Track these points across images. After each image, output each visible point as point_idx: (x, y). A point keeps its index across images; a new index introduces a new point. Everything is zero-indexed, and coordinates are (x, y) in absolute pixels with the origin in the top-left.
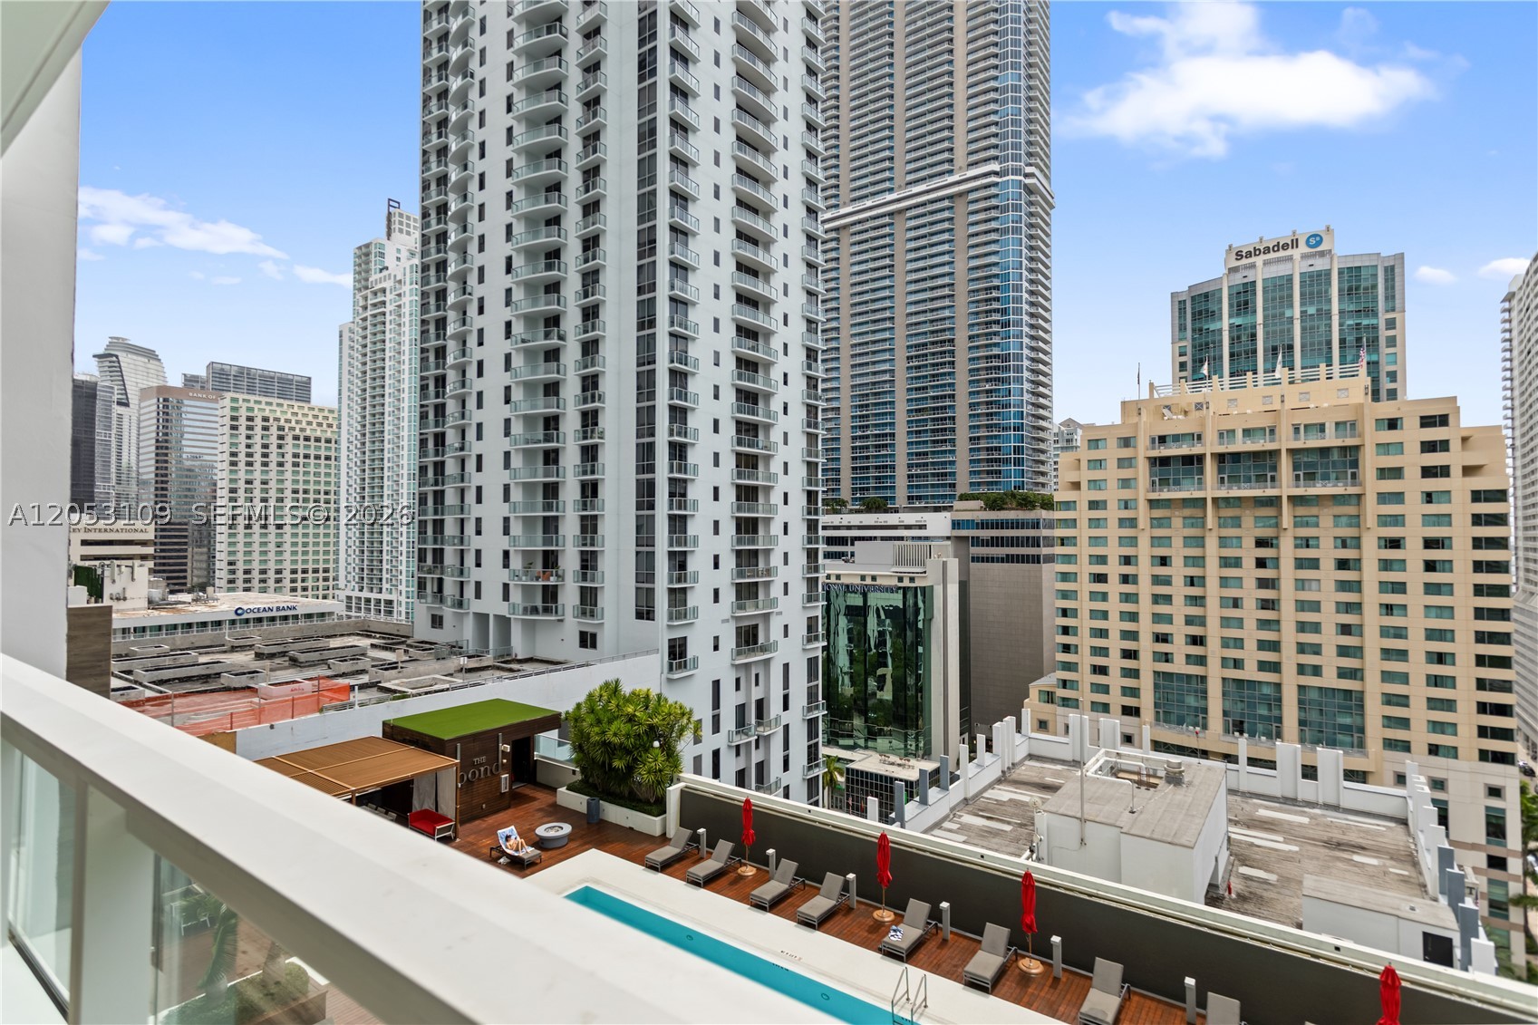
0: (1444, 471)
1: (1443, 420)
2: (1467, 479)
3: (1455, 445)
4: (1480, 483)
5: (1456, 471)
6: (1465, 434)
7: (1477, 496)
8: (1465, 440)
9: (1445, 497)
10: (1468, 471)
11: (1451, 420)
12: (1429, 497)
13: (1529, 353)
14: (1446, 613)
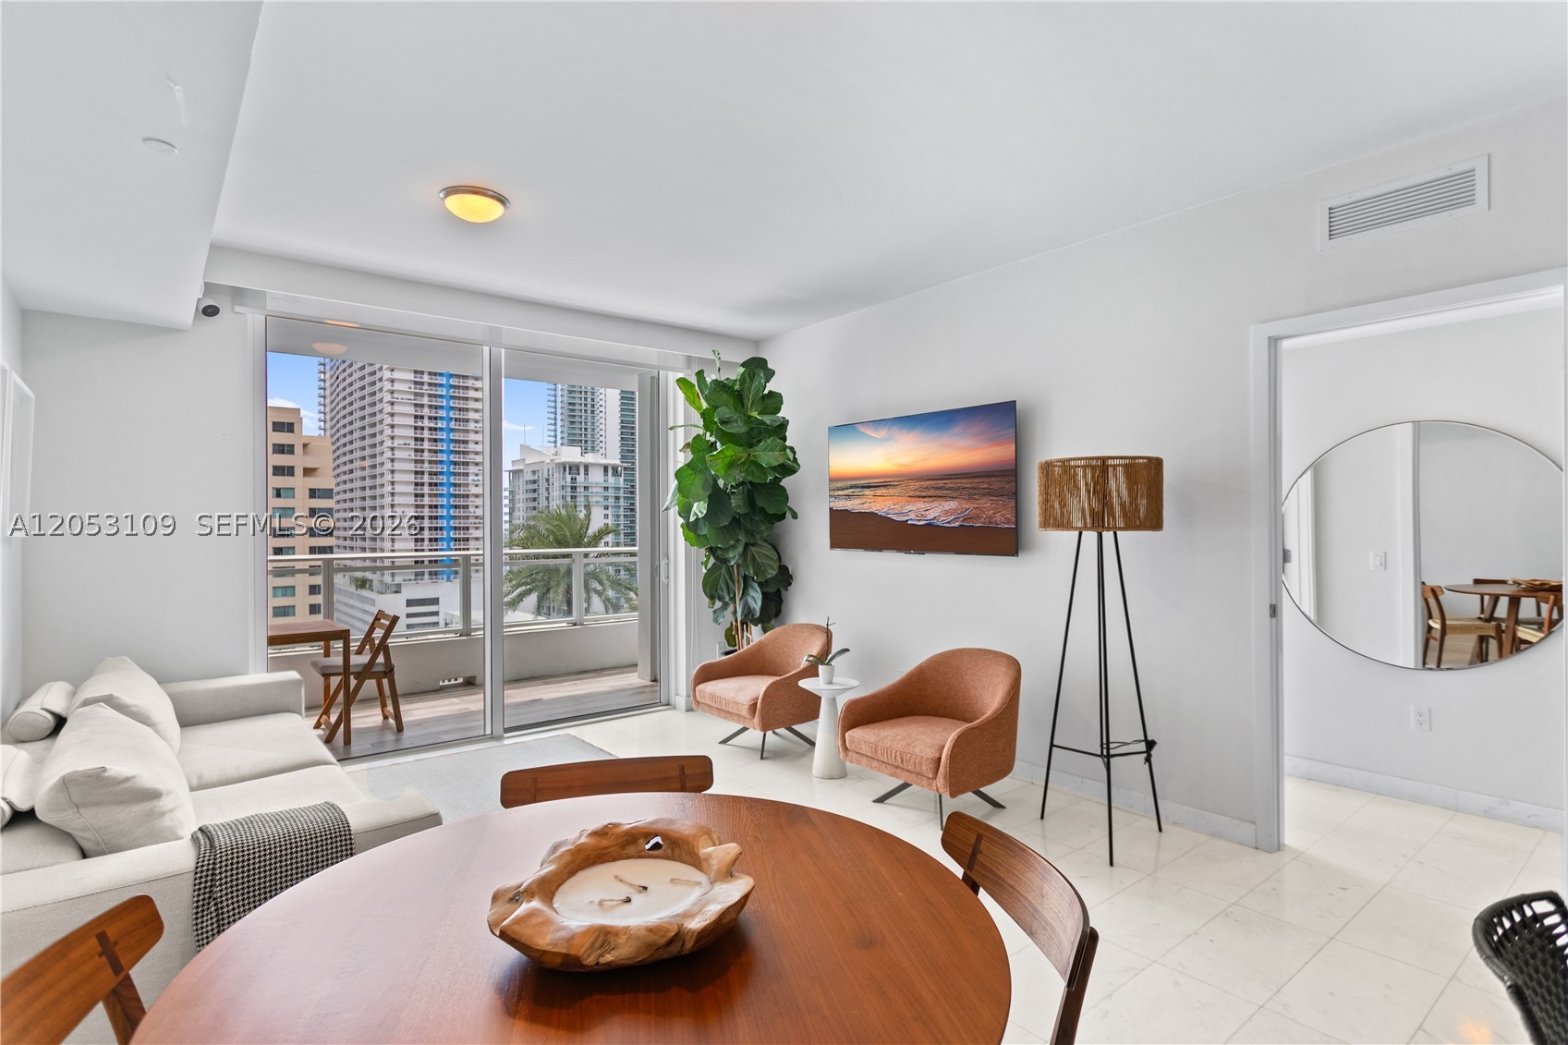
0: (290, 471)
1: (289, 428)
2: (307, 479)
3: (298, 449)
4: (315, 482)
5: (299, 472)
6: (306, 441)
7: (313, 493)
8: (305, 446)
9: (290, 492)
10: (308, 472)
11: (296, 427)
12: (278, 493)
13: (337, 378)
14: (289, 591)
